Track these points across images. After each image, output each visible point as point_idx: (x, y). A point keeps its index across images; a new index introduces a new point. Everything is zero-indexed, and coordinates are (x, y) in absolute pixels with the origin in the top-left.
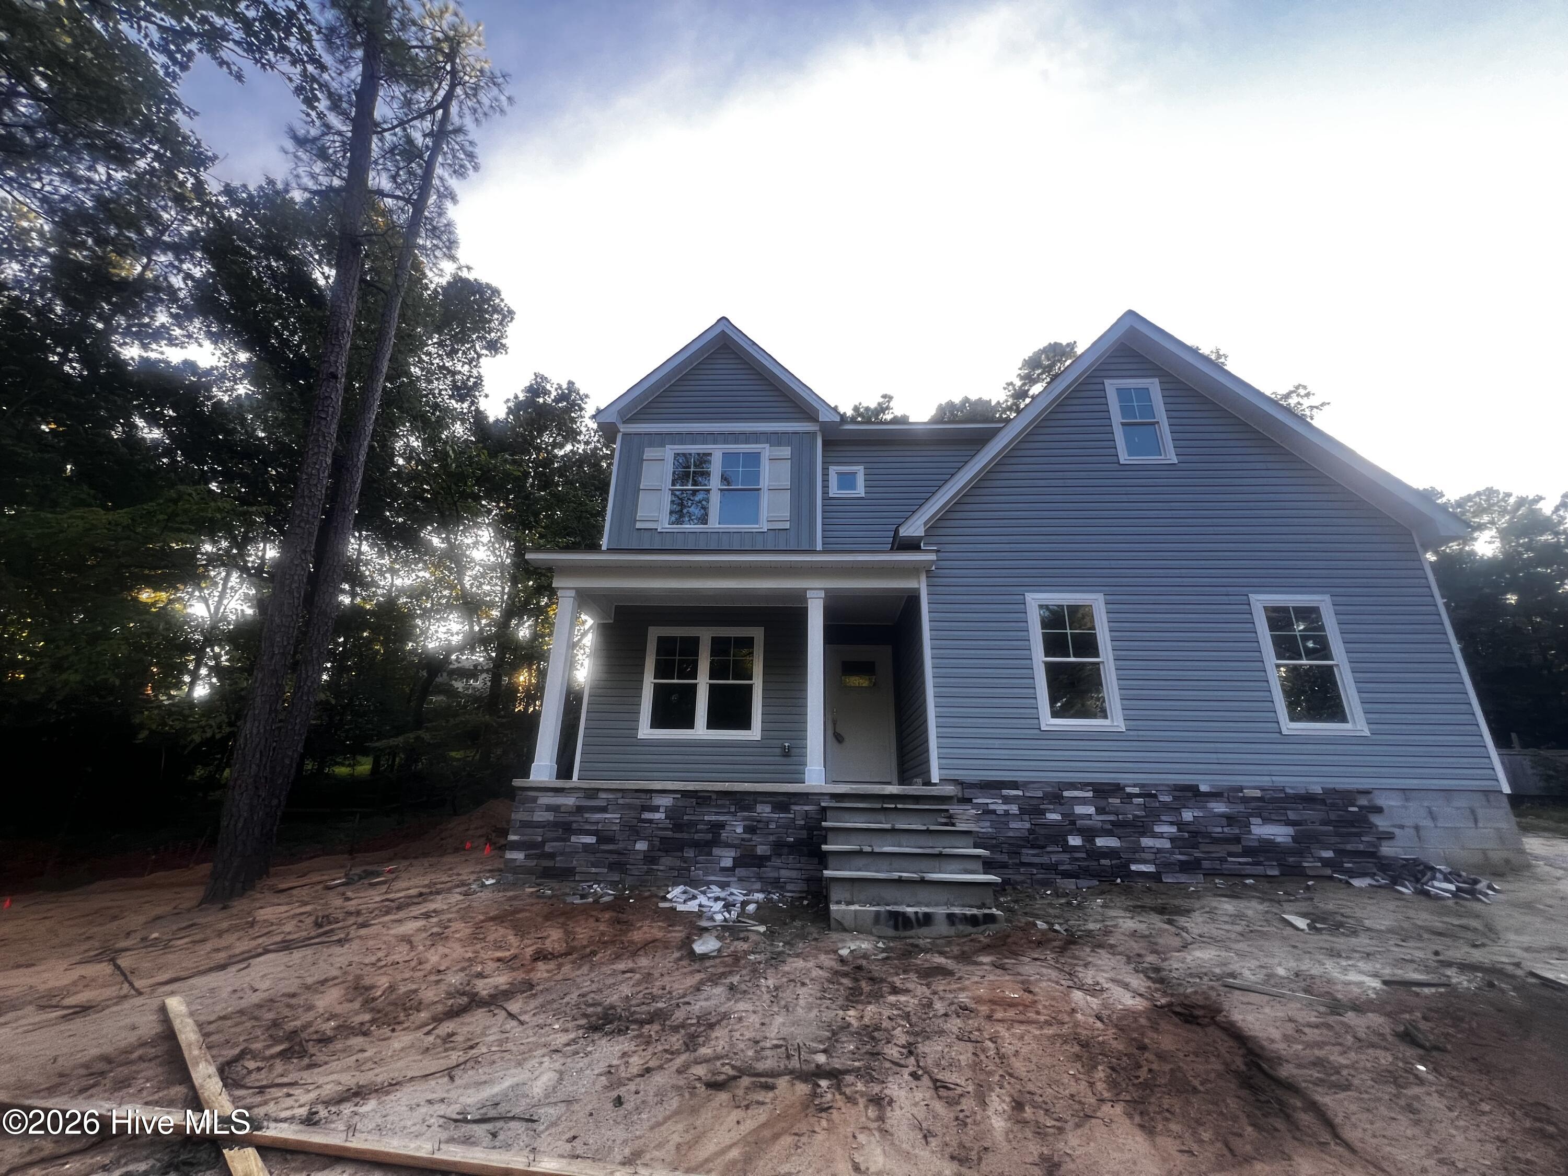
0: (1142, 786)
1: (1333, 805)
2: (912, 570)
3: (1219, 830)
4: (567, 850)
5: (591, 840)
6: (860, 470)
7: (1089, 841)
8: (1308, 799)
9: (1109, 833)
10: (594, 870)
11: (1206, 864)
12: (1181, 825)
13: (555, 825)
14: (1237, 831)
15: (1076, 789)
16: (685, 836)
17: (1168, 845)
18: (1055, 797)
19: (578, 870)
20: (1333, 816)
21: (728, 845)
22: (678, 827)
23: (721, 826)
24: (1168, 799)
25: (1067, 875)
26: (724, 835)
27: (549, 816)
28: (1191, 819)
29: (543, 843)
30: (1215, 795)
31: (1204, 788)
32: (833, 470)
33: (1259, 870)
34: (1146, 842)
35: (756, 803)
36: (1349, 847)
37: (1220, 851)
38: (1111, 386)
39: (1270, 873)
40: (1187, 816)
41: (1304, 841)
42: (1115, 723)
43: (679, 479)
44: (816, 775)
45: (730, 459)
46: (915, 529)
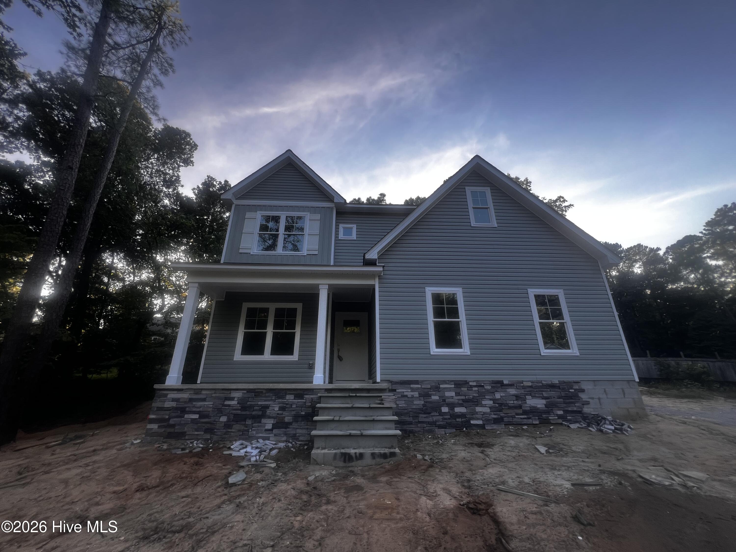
0: (477, 381)
1: (563, 389)
2: (372, 275)
3: (512, 402)
4: (182, 422)
5: (196, 416)
6: (354, 227)
7: (452, 410)
8: (552, 386)
9: (461, 405)
10: (196, 433)
11: (506, 419)
12: (495, 401)
13: (176, 409)
14: (520, 403)
15: (446, 384)
16: (248, 413)
17: (488, 410)
18: (436, 388)
19: (188, 433)
20: (563, 394)
21: (270, 417)
22: (244, 408)
23: (267, 407)
24: (489, 387)
25: (440, 427)
26: (268, 412)
27: (174, 404)
28: (499, 397)
29: (169, 419)
30: (511, 385)
31: (506, 382)
32: (341, 226)
33: (530, 421)
34: (478, 409)
35: (286, 394)
36: (570, 409)
37: (512, 412)
38: (469, 190)
39: (534, 423)
40: (498, 396)
41: (550, 407)
42: (466, 351)
43: (263, 228)
44: (319, 379)
45: (290, 219)
46: (373, 255)
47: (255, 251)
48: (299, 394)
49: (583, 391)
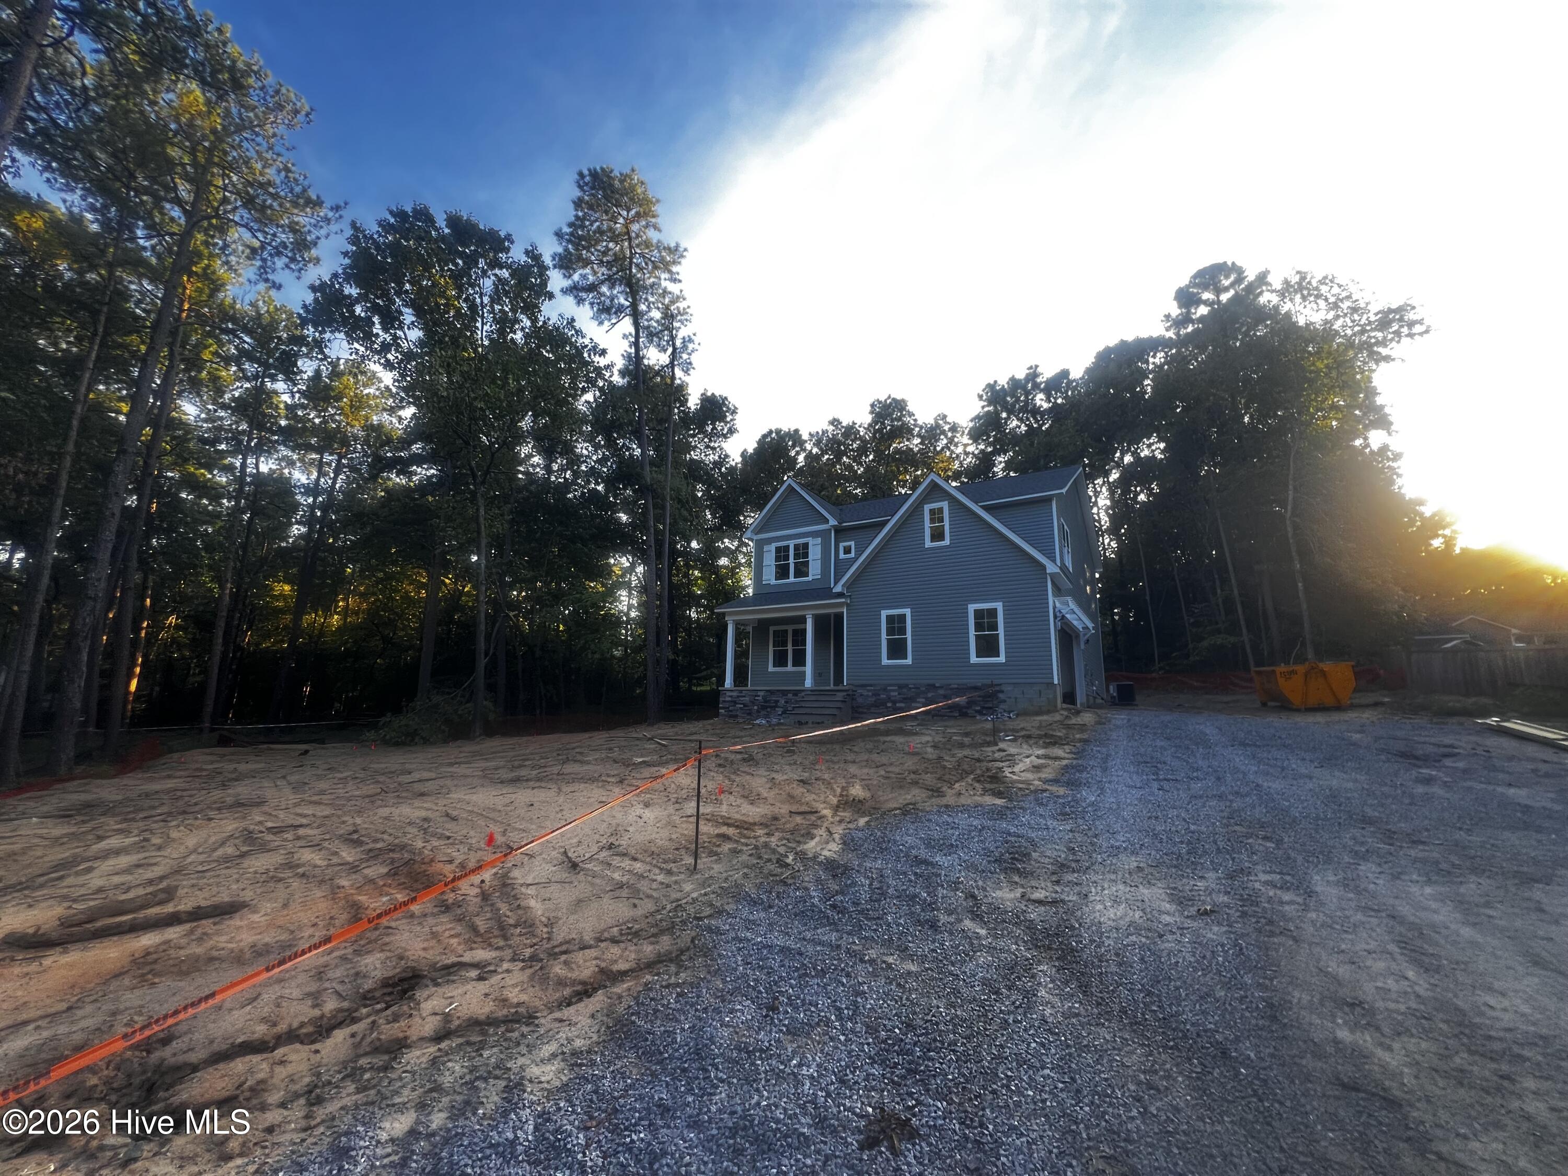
0: (915, 685)
1: (985, 690)
2: (840, 605)
4: (735, 709)
5: (742, 706)
6: (853, 543)
7: (894, 705)
9: (901, 702)
11: (933, 712)
12: (927, 698)
13: (732, 701)
15: (892, 686)
16: (768, 704)
18: (885, 690)
19: (738, 715)
20: (983, 694)
21: (780, 707)
22: (766, 702)
23: (778, 701)
24: (924, 689)
26: (779, 704)
27: (730, 699)
29: (729, 707)
30: (941, 687)
31: (936, 685)
33: (952, 714)
34: (913, 705)
35: (788, 693)
36: (987, 705)
38: (927, 508)
39: (956, 715)
40: (930, 695)
41: (970, 703)
42: (909, 661)
43: (778, 559)
44: (808, 683)
45: (797, 547)
46: (838, 589)
47: (773, 582)
48: (796, 693)
49: (1002, 692)
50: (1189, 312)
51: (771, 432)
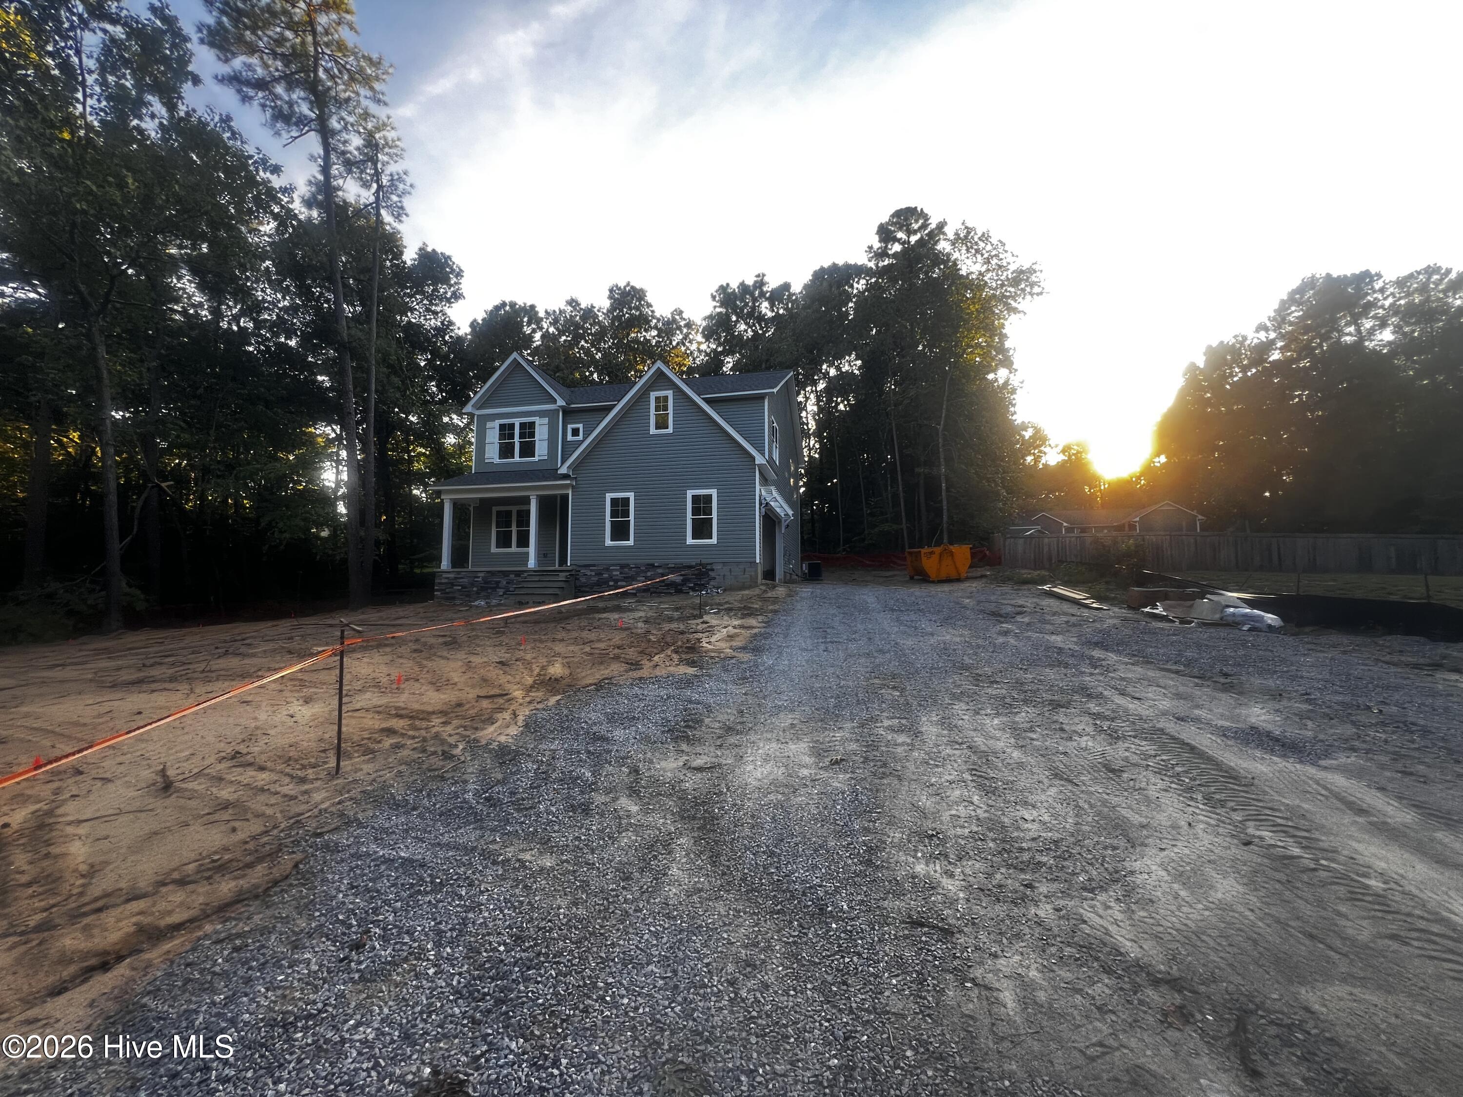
0: (636, 564)
1: (698, 568)
2: (565, 487)
3: (658, 578)
4: (453, 591)
5: (459, 587)
6: (581, 426)
7: (616, 583)
9: (622, 580)
10: (461, 597)
11: (651, 589)
12: (646, 577)
13: (449, 583)
15: (614, 566)
16: (488, 585)
18: (607, 569)
19: (456, 597)
20: (696, 572)
21: (501, 588)
22: (486, 583)
23: (499, 582)
24: (643, 568)
26: (500, 585)
29: (445, 589)
30: (658, 566)
31: (656, 564)
33: (668, 591)
35: (510, 574)
36: (699, 582)
37: (657, 585)
38: (652, 395)
39: (672, 592)
40: (649, 574)
41: (685, 581)
42: (631, 542)
43: (502, 436)
44: (532, 563)
45: (522, 425)
46: (563, 470)
47: (497, 460)
48: (518, 574)
49: (713, 570)
50: (886, 247)
51: (504, 304)
